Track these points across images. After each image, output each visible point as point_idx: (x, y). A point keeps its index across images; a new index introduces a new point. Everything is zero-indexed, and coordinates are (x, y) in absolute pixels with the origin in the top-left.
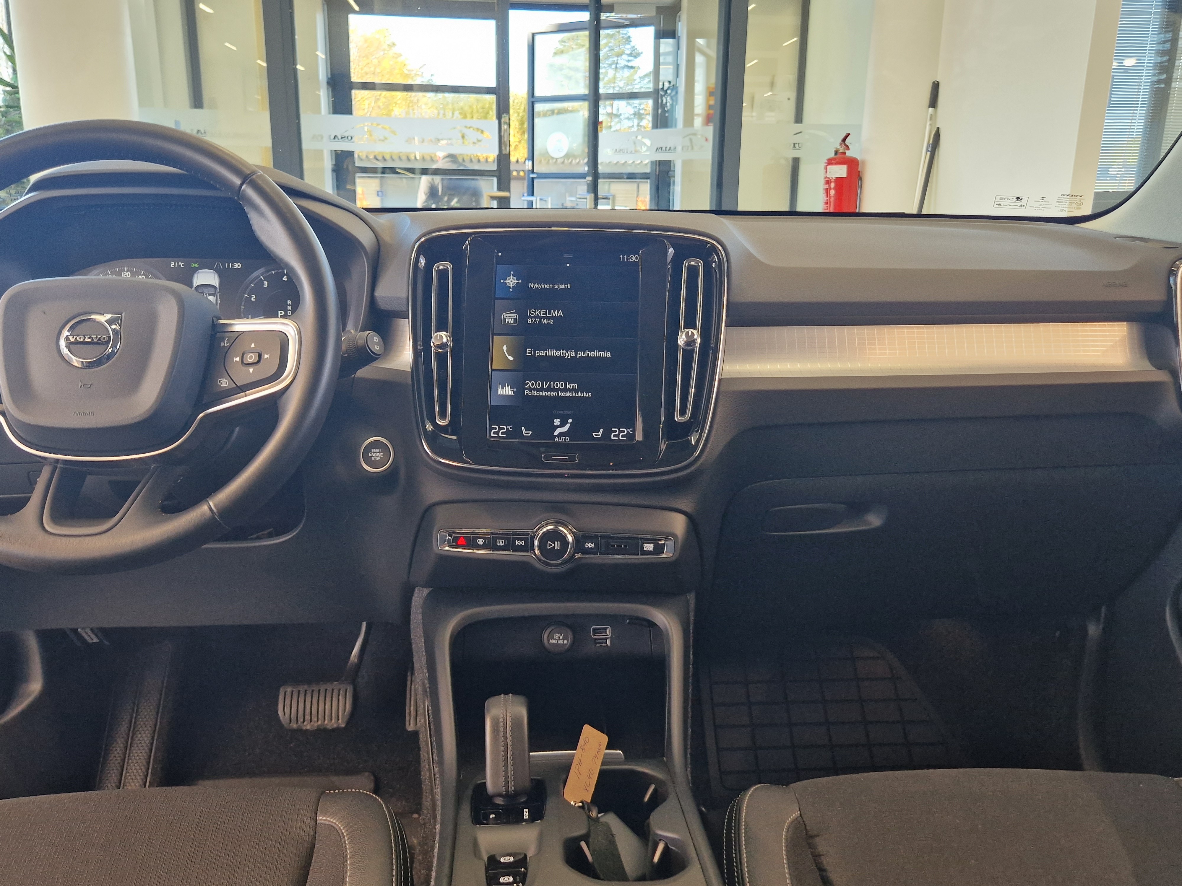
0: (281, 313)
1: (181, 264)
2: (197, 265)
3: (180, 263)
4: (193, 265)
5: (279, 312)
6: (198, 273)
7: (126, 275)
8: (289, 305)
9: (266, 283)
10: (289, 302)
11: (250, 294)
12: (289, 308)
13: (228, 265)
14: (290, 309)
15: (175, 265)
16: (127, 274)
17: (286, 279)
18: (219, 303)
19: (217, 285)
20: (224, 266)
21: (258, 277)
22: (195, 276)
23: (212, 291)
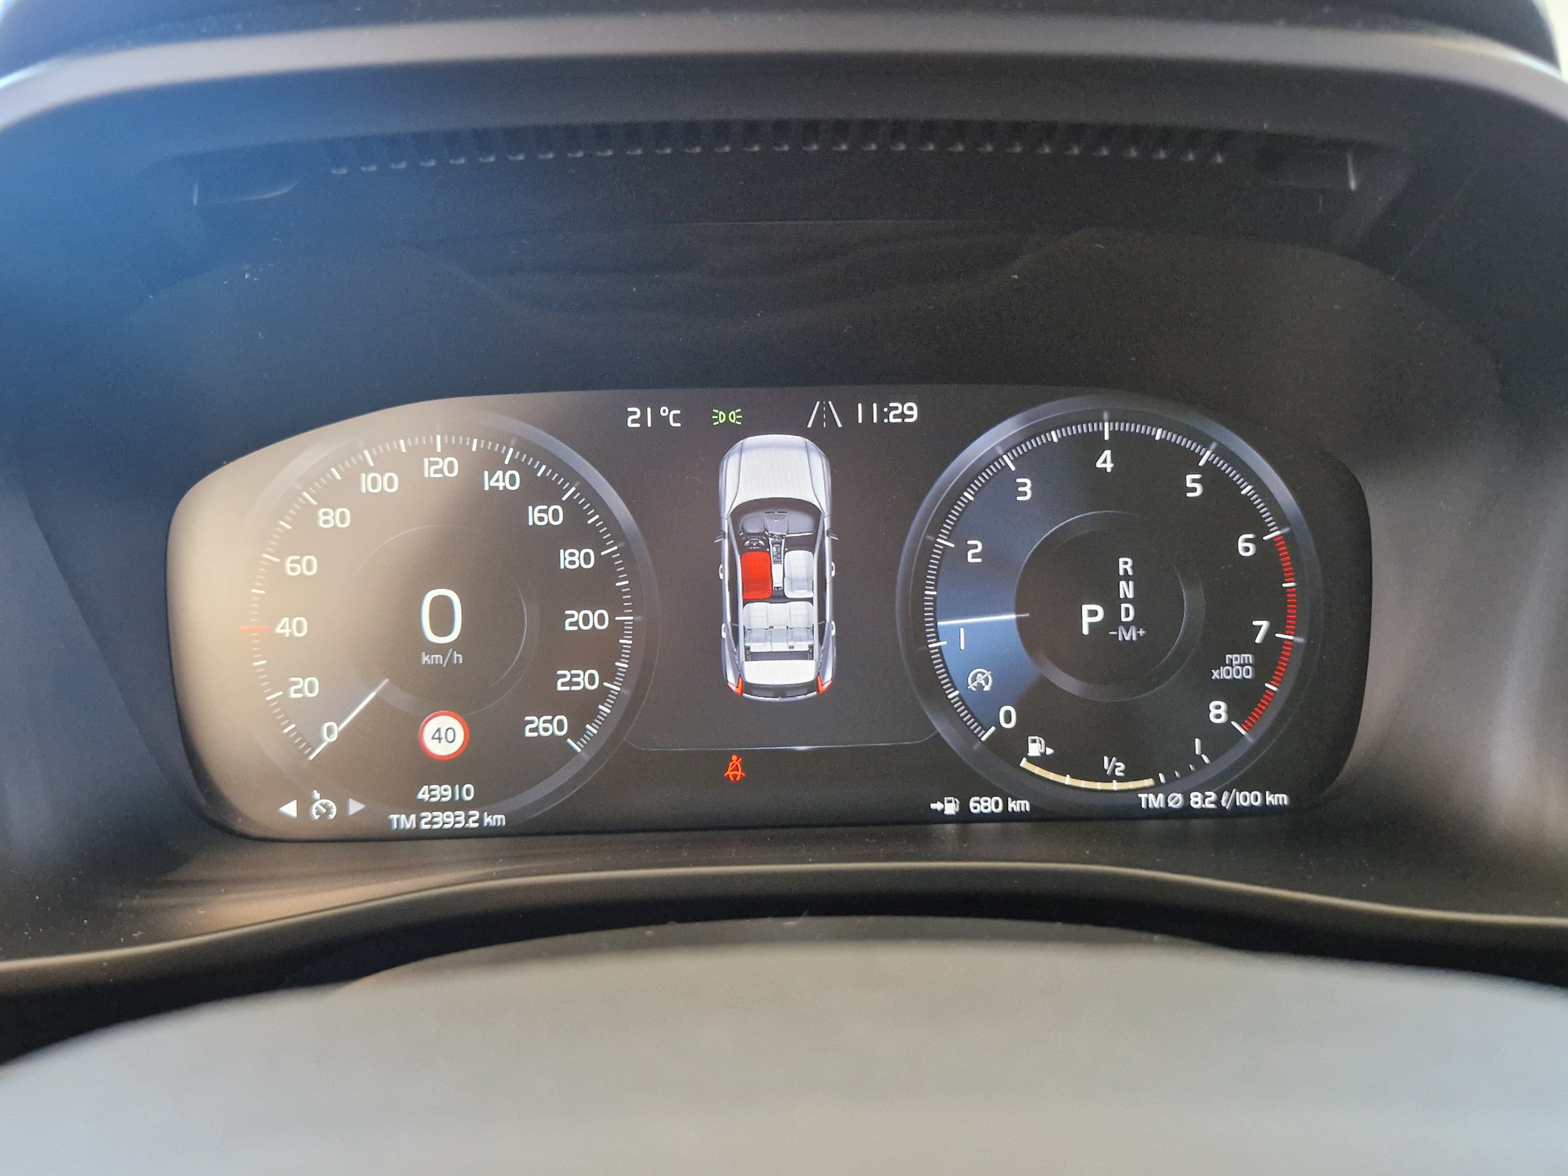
0: (1093, 613)
1: (669, 414)
2: (734, 417)
3: (664, 411)
4: (721, 417)
5: (1086, 608)
6: (741, 451)
7: (440, 471)
8: (1127, 578)
9: (1027, 486)
10: (1125, 565)
11: (959, 536)
12: (1126, 589)
13: (868, 413)
14: (1130, 595)
15: (643, 420)
16: (444, 464)
17: (1109, 466)
18: (834, 579)
19: (822, 501)
20: (848, 415)
21: (995, 458)
22: (731, 465)
23: (800, 524)
